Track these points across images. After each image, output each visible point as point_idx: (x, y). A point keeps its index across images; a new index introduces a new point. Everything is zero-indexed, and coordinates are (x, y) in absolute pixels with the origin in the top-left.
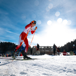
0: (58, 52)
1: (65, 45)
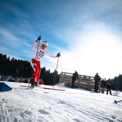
1: (115, 78)
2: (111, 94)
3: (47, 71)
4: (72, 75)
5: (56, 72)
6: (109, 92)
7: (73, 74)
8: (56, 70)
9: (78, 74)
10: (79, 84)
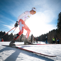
0: (34, 40)
1: (40, 36)
2: (38, 43)
6: (37, 42)
10: (24, 40)
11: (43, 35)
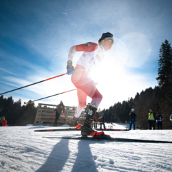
3: (16, 104)
4: (55, 107)
5: (30, 104)
7: (57, 106)
8: (30, 101)
9: (63, 106)
10: (65, 120)
11: (119, 104)
